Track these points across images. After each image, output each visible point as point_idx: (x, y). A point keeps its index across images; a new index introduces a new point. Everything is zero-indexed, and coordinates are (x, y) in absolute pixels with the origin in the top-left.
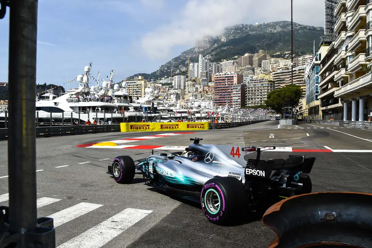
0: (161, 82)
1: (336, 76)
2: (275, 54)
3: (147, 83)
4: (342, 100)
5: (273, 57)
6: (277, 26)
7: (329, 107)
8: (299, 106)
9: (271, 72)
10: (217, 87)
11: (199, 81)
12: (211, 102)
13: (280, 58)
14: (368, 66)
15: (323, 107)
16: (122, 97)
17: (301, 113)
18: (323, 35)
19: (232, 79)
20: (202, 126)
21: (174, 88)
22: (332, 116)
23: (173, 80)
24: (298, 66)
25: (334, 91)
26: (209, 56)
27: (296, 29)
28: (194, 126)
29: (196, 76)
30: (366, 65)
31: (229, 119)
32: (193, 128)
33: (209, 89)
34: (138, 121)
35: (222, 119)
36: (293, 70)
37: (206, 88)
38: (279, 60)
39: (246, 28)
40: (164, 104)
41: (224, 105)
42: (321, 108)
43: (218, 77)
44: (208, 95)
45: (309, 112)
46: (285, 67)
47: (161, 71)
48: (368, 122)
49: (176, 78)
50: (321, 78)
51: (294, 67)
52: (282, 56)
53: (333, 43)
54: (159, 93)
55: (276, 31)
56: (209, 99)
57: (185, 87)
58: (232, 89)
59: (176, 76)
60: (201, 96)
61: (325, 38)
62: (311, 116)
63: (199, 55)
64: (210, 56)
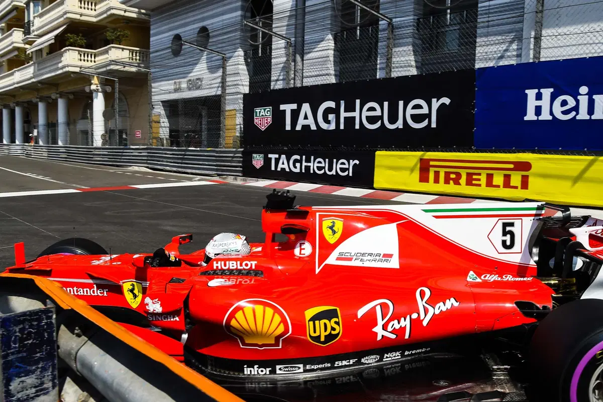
14: (28, 52)
30: (25, 50)
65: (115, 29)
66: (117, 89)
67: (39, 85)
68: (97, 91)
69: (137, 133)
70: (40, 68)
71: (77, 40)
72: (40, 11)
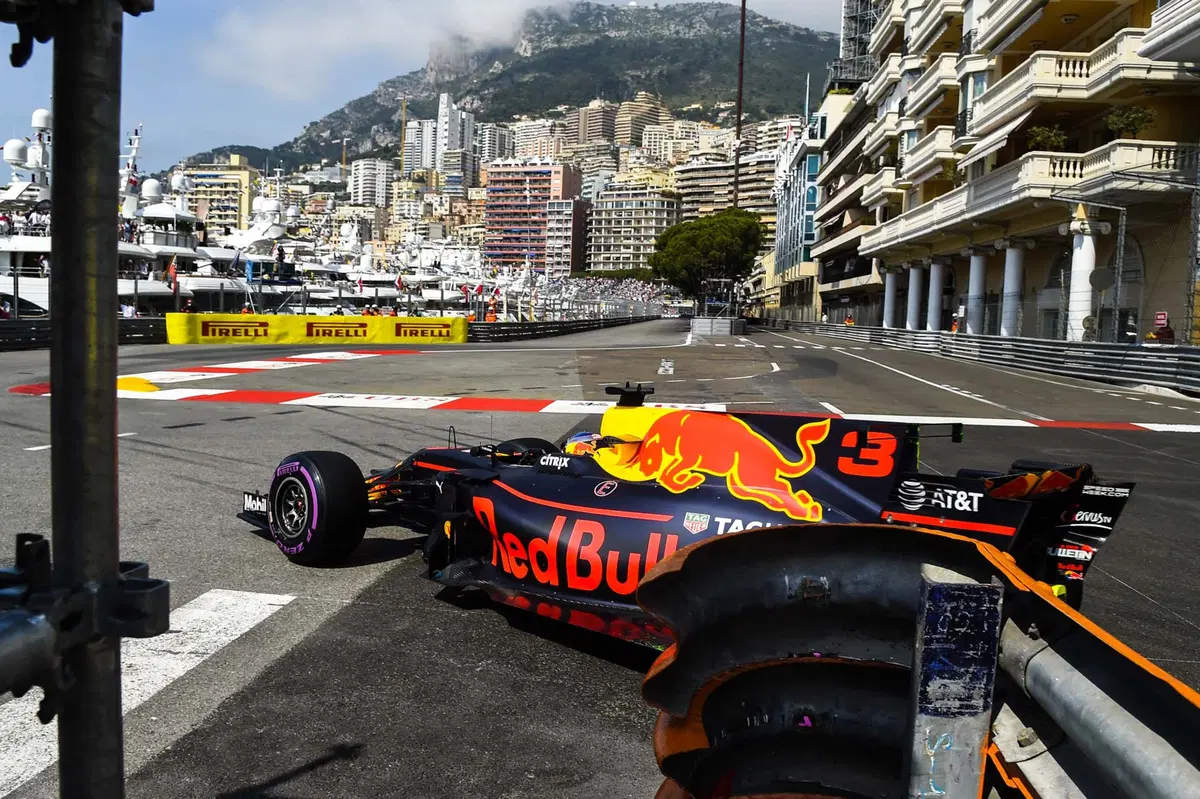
0: (308, 177)
1: (866, 191)
2: (685, 109)
3: (259, 179)
4: (881, 265)
5: (679, 115)
6: (697, 18)
7: (844, 284)
8: (754, 276)
9: (672, 166)
10: (497, 203)
11: (437, 182)
12: (477, 254)
13: (703, 123)
14: (959, 167)
15: (824, 281)
16: (170, 226)
17: (759, 300)
18: (836, 60)
19: (545, 180)
20: (444, 331)
21: (352, 202)
22: (850, 312)
23: (349, 173)
24: (756, 150)
25: (860, 237)
26: (473, 100)
27: (754, 31)
28: (419, 330)
29: (427, 163)
30: (955, 162)
31: (533, 309)
32: (416, 335)
33: (470, 211)
34: (227, 310)
35: (512, 308)
36: (740, 163)
37: (460, 206)
38: (698, 126)
39: (599, 16)
40: (318, 253)
41: (518, 265)
42: (819, 288)
43: (499, 173)
44: (466, 228)
45: (781, 298)
46: (715, 151)
47: (309, 141)
48: (952, 335)
49: (361, 167)
50: (823, 195)
51: (745, 154)
52: (707, 116)
53: (865, 86)
54: (302, 216)
55: (692, 34)
56: (468, 244)
57: (388, 198)
58: (544, 215)
59: (361, 163)
60: (444, 231)
61: (841, 68)
62: (790, 309)
63: (438, 97)
64: (476, 101)
65: (1126, 108)
66: (1124, 228)
67: (974, 225)
68: (1082, 232)
69: (1159, 317)
70: (978, 194)
71: (1049, 137)
72: (986, 91)
